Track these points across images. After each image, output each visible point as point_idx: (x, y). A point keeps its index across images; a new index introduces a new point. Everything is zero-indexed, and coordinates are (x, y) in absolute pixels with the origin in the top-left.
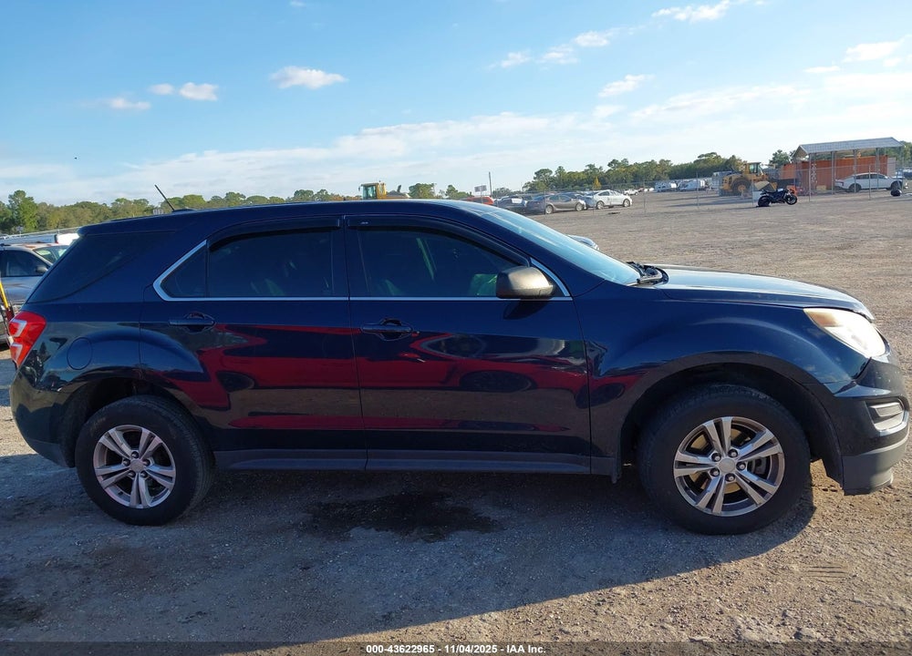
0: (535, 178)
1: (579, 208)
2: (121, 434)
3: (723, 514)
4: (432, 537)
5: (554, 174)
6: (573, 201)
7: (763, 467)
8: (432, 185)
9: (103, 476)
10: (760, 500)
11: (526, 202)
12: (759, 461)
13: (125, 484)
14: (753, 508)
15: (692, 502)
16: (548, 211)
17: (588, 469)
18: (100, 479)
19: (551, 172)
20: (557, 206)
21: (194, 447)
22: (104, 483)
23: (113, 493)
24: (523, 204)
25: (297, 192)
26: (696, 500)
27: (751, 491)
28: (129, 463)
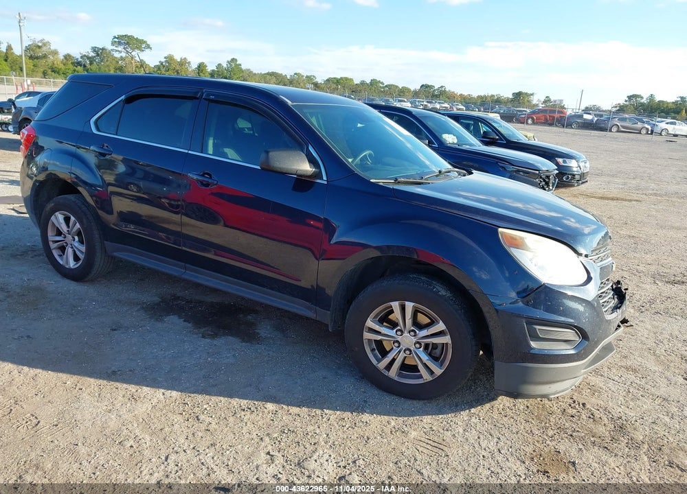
0: (626, 101)
1: (644, 131)
2: (63, 216)
3: (396, 378)
4: (212, 335)
5: (644, 101)
6: (640, 125)
7: (438, 351)
8: (532, 94)
9: (53, 241)
10: (427, 377)
11: (596, 119)
12: (435, 346)
13: (63, 249)
14: (420, 381)
15: (374, 361)
16: (614, 129)
17: (315, 315)
18: (51, 243)
19: (642, 98)
20: (623, 127)
21: (96, 234)
22: (53, 246)
23: (56, 253)
24: (592, 120)
25: (423, 86)
26: (379, 361)
27: (421, 367)
28: (65, 237)
